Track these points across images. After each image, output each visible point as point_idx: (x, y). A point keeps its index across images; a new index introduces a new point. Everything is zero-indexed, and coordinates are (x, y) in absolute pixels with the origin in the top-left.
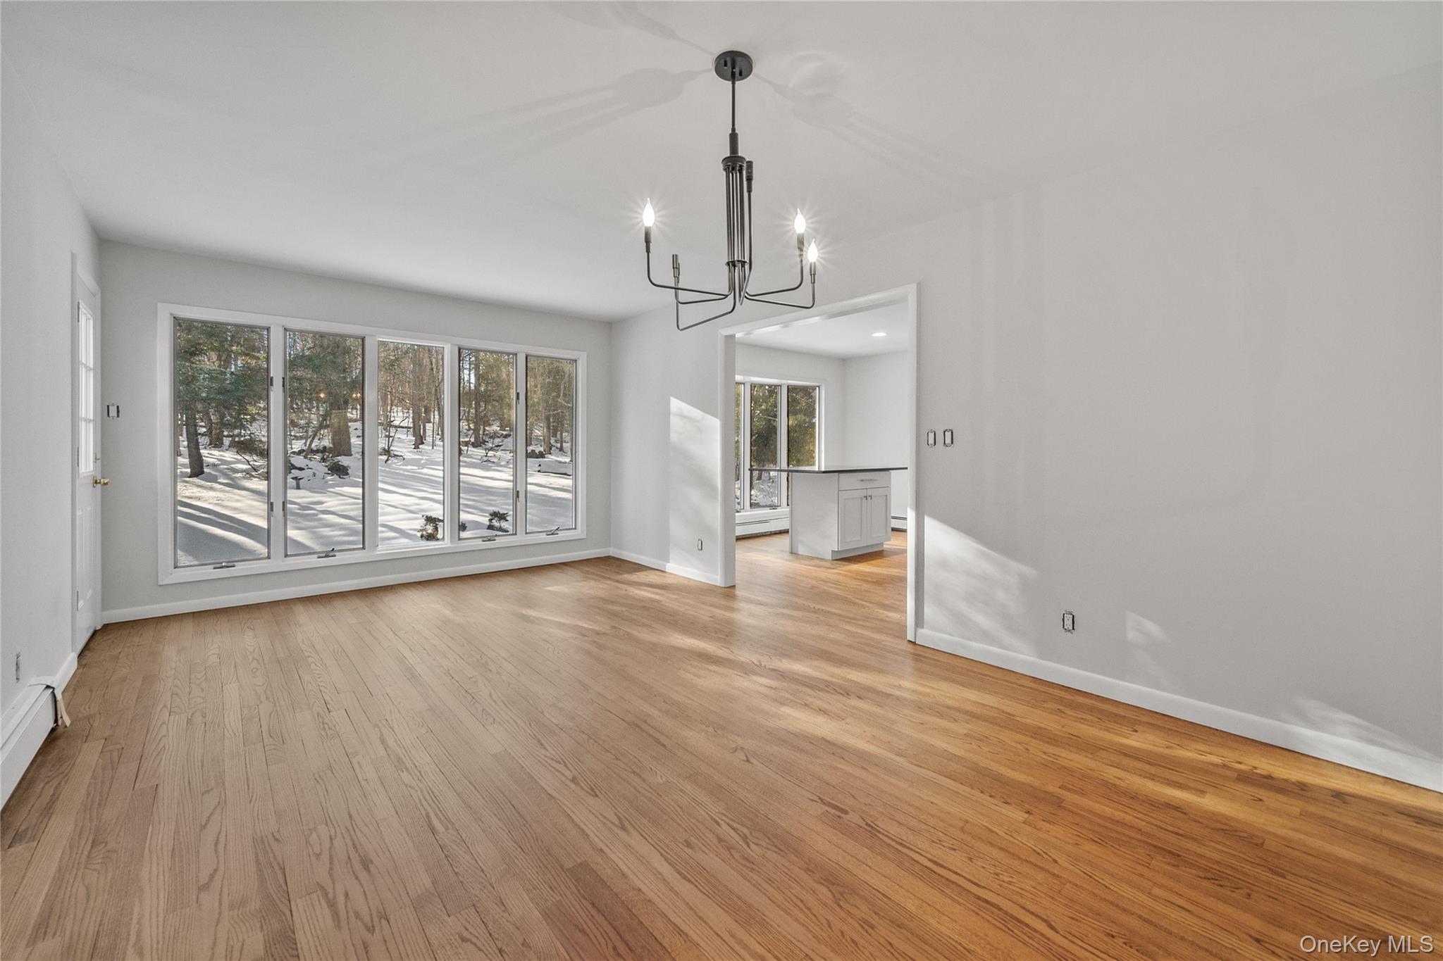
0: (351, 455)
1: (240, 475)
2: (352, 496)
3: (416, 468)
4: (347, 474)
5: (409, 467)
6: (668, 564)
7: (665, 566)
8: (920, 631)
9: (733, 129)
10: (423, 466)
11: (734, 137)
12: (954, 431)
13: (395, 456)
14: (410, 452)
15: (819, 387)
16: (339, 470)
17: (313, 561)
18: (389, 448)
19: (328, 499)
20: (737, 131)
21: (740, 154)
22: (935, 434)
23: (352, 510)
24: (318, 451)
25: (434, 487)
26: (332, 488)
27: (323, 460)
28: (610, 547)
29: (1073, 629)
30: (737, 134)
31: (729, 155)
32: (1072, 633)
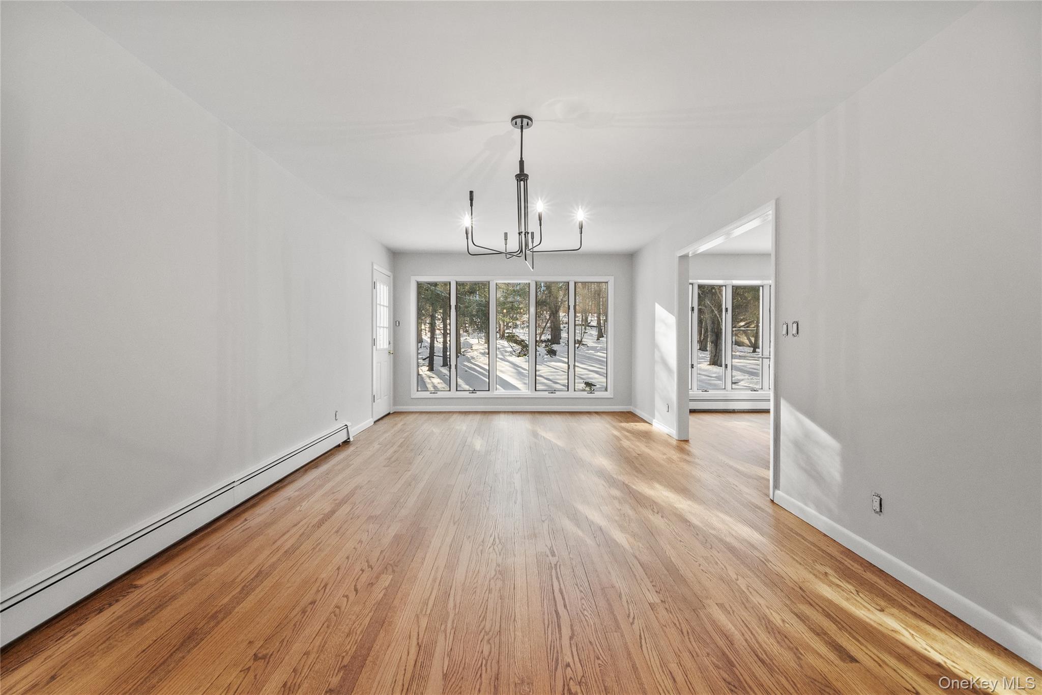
0: (560, 344)
1: (507, 354)
2: (555, 367)
3: (593, 352)
4: (555, 355)
5: (590, 351)
6: (654, 420)
7: (652, 420)
8: (777, 492)
9: (521, 158)
10: (598, 351)
11: (522, 163)
12: (799, 323)
13: (583, 344)
14: (594, 342)
15: (763, 286)
16: (552, 353)
17: (466, 394)
18: (581, 340)
19: (542, 368)
20: (523, 159)
21: (525, 173)
22: (787, 326)
23: (552, 375)
24: (545, 341)
25: (601, 365)
26: (546, 362)
27: (546, 346)
28: (631, 405)
29: (881, 511)
30: (523, 161)
31: (519, 173)
32: (878, 516)
